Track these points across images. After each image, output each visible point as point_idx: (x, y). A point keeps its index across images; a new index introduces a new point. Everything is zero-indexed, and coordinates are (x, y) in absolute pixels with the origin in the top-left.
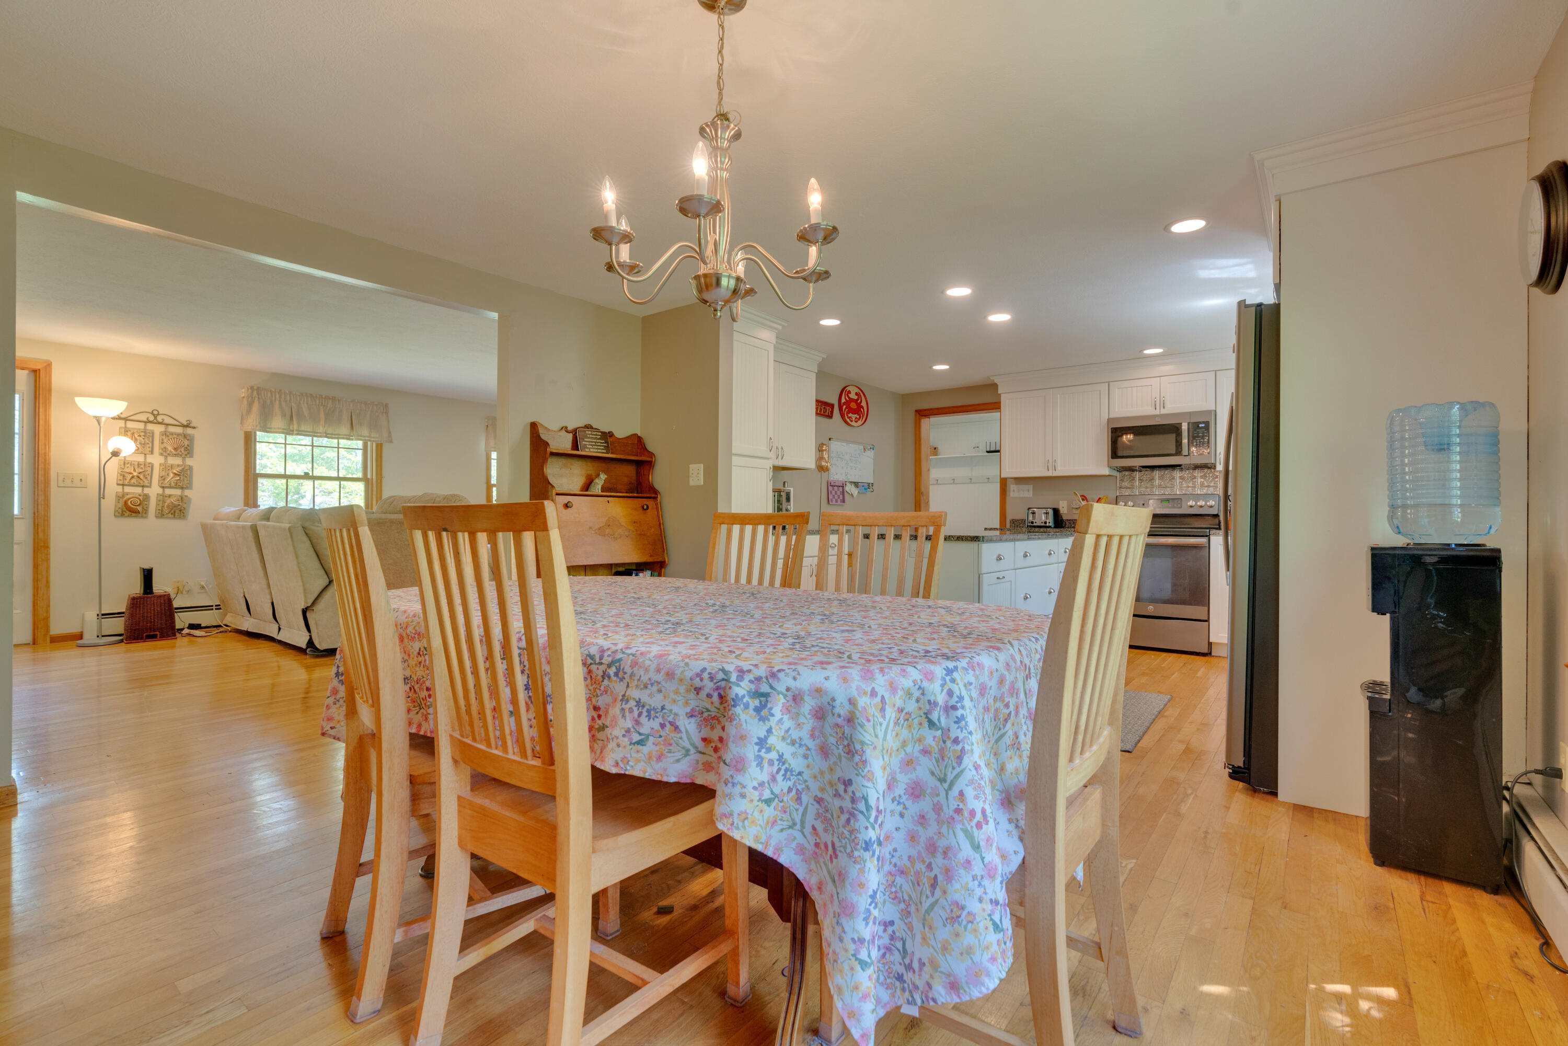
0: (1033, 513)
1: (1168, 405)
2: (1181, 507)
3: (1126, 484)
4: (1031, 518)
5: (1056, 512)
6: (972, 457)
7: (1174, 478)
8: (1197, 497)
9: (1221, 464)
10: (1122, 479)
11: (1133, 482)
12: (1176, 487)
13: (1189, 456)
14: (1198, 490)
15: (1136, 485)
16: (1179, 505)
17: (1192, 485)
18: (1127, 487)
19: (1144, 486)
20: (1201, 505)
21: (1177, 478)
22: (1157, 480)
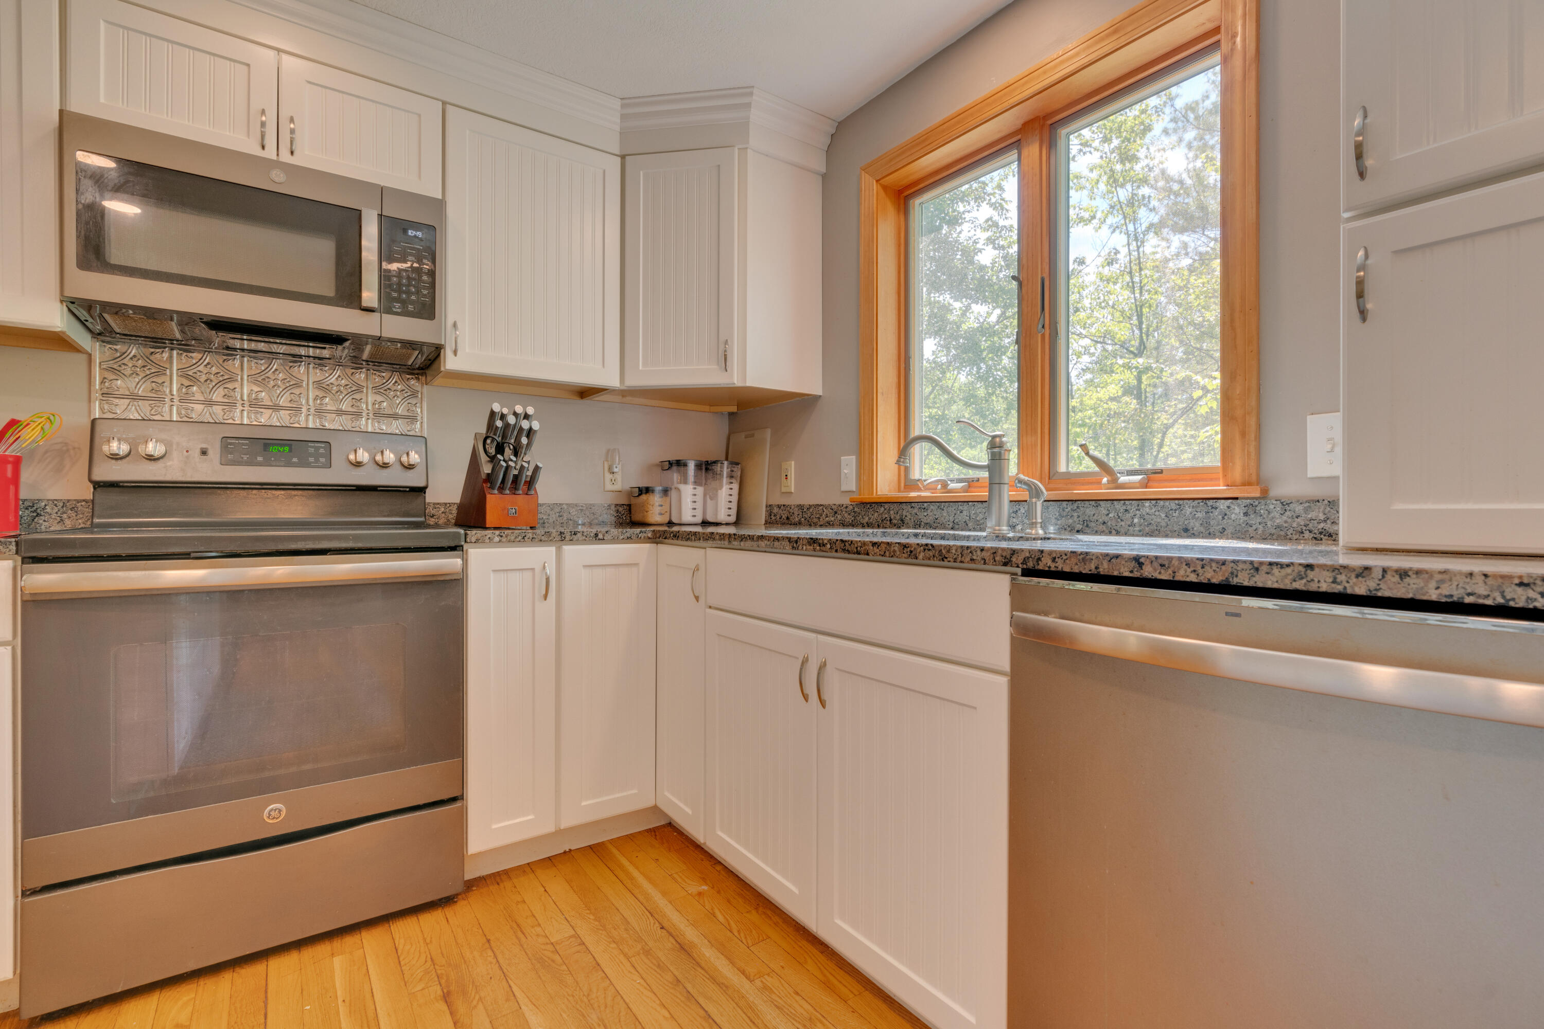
1: (303, 146)
2: (328, 466)
3: (126, 383)
7: (297, 387)
8: (371, 440)
9: (456, 355)
10: (115, 366)
11: (159, 380)
12: (304, 410)
13: (377, 315)
14: (367, 423)
15: (171, 391)
16: (322, 460)
17: (351, 409)
18: (132, 394)
19: (199, 397)
20: (386, 461)
21: (308, 384)
22: (245, 382)
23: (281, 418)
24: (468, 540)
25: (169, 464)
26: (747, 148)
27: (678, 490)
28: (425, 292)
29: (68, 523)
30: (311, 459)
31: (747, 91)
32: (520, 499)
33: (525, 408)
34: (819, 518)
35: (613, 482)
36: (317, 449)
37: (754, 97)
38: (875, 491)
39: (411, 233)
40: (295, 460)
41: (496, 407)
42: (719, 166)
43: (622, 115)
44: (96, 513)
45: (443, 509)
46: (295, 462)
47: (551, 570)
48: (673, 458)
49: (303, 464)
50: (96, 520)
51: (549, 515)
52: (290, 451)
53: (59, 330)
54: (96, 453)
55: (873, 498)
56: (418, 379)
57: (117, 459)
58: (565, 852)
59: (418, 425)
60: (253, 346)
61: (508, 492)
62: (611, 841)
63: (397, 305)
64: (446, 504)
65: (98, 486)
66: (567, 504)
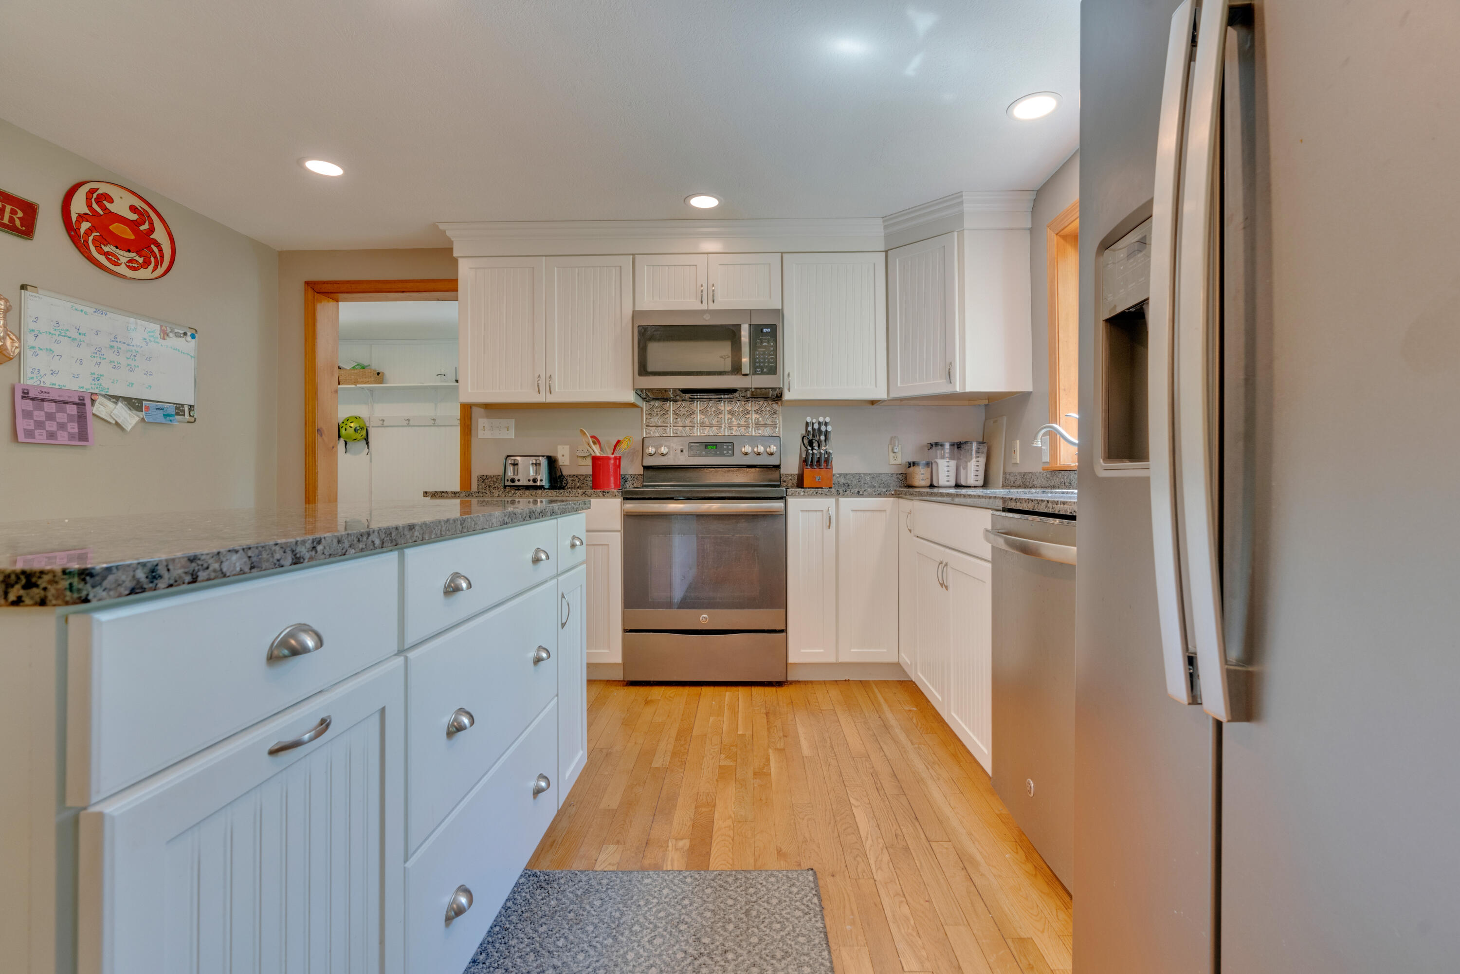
0: (515, 464)
1: (719, 298)
2: (733, 455)
3: (654, 420)
4: (510, 473)
5: (552, 462)
6: (435, 388)
7: (720, 413)
8: (753, 440)
9: (789, 391)
10: (650, 412)
11: (666, 417)
12: (723, 426)
13: (750, 376)
14: (752, 430)
15: (670, 421)
16: (730, 452)
17: (744, 424)
18: (657, 424)
19: (680, 423)
20: (759, 451)
21: (725, 412)
22: (698, 414)
23: (713, 431)
24: (788, 494)
25: (669, 457)
26: (963, 230)
27: (936, 462)
28: (772, 360)
29: (635, 485)
30: (725, 452)
31: (959, 195)
32: (823, 472)
33: (825, 419)
34: (1029, 482)
35: (895, 459)
36: (728, 446)
37: (964, 197)
38: (1058, 462)
39: (765, 330)
40: (718, 453)
41: (809, 419)
42: (944, 246)
43: (884, 226)
44: (644, 480)
45: (790, 478)
46: (718, 454)
47: (832, 512)
48: (933, 441)
49: (722, 455)
50: (644, 484)
51: (852, 481)
52: (716, 448)
53: (632, 402)
54: (644, 453)
55: (1056, 467)
56: (777, 403)
57: (651, 456)
58: (846, 680)
59: (777, 430)
60: (701, 397)
61: (815, 467)
62: (874, 682)
63: (759, 370)
64: (792, 474)
65: (646, 468)
66: (864, 474)
